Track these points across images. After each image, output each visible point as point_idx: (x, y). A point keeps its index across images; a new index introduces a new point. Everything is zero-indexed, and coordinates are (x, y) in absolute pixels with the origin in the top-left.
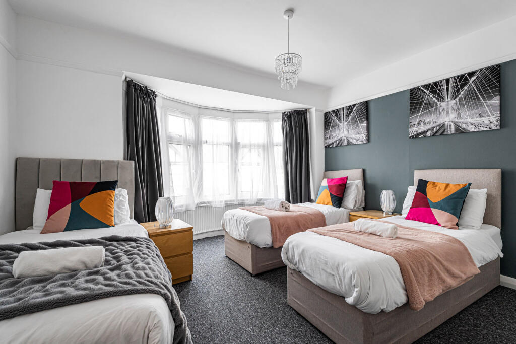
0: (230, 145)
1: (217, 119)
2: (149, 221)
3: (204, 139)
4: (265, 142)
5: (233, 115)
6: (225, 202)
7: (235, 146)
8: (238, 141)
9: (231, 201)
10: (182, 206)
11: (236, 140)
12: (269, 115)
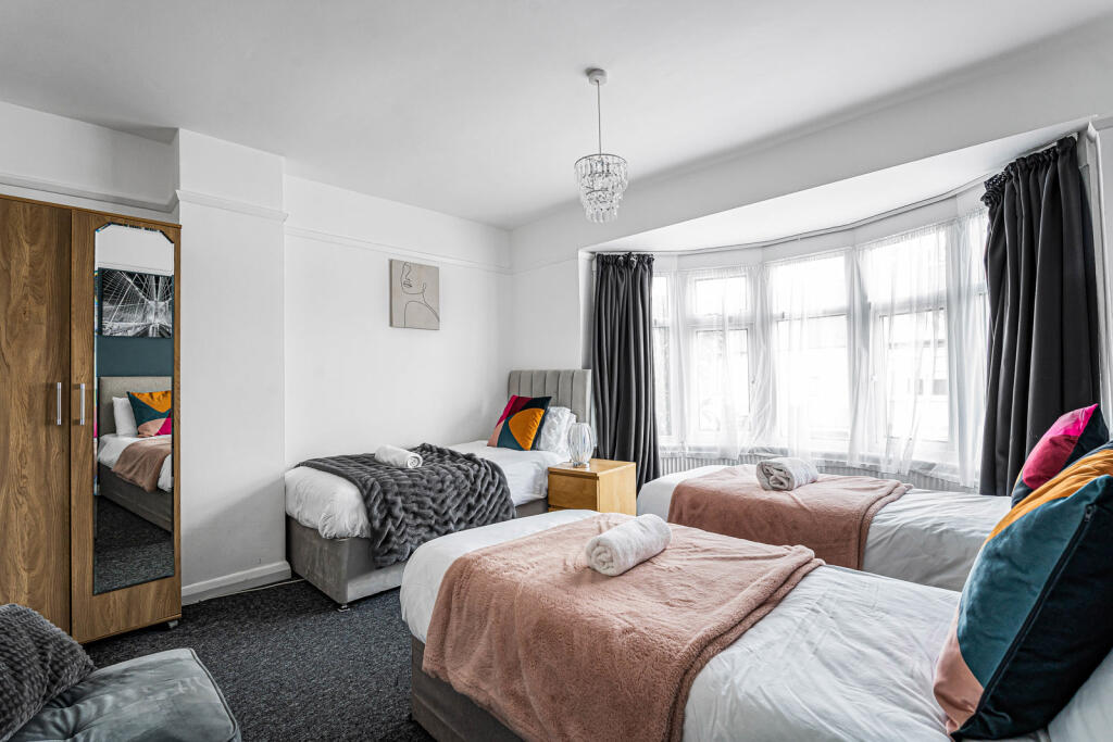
0: (849, 313)
1: (805, 259)
2: (612, 458)
3: (776, 311)
4: (943, 288)
5: (851, 236)
6: (826, 455)
7: (861, 316)
8: (869, 300)
9: (841, 456)
10: (715, 449)
11: (864, 297)
12: (958, 199)
